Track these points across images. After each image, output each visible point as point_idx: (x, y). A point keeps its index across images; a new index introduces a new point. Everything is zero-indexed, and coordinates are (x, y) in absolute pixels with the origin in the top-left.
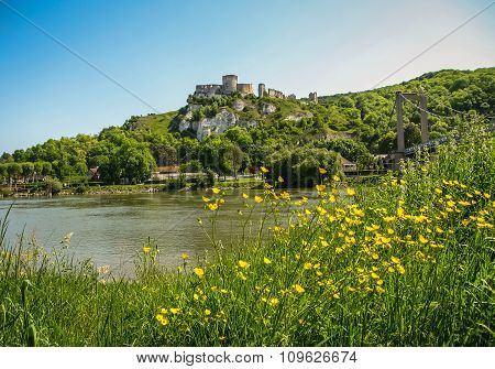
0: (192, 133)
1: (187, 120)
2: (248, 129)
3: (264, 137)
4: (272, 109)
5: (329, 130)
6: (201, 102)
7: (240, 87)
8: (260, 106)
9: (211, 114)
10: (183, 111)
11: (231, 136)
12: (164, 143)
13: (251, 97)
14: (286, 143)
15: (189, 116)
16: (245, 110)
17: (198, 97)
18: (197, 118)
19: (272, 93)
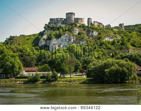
0: (46, 47)
1: (44, 39)
2: (81, 46)
3: (91, 51)
4: (95, 34)
5: (131, 47)
6: (53, 29)
7: (77, 20)
8: (88, 32)
9: (58, 36)
10: (41, 34)
11: (70, 50)
12: (29, 53)
13: (83, 26)
14: (104, 54)
15: (45, 37)
16: (79, 34)
17: (51, 26)
18: (49, 39)
19: (96, 24)
